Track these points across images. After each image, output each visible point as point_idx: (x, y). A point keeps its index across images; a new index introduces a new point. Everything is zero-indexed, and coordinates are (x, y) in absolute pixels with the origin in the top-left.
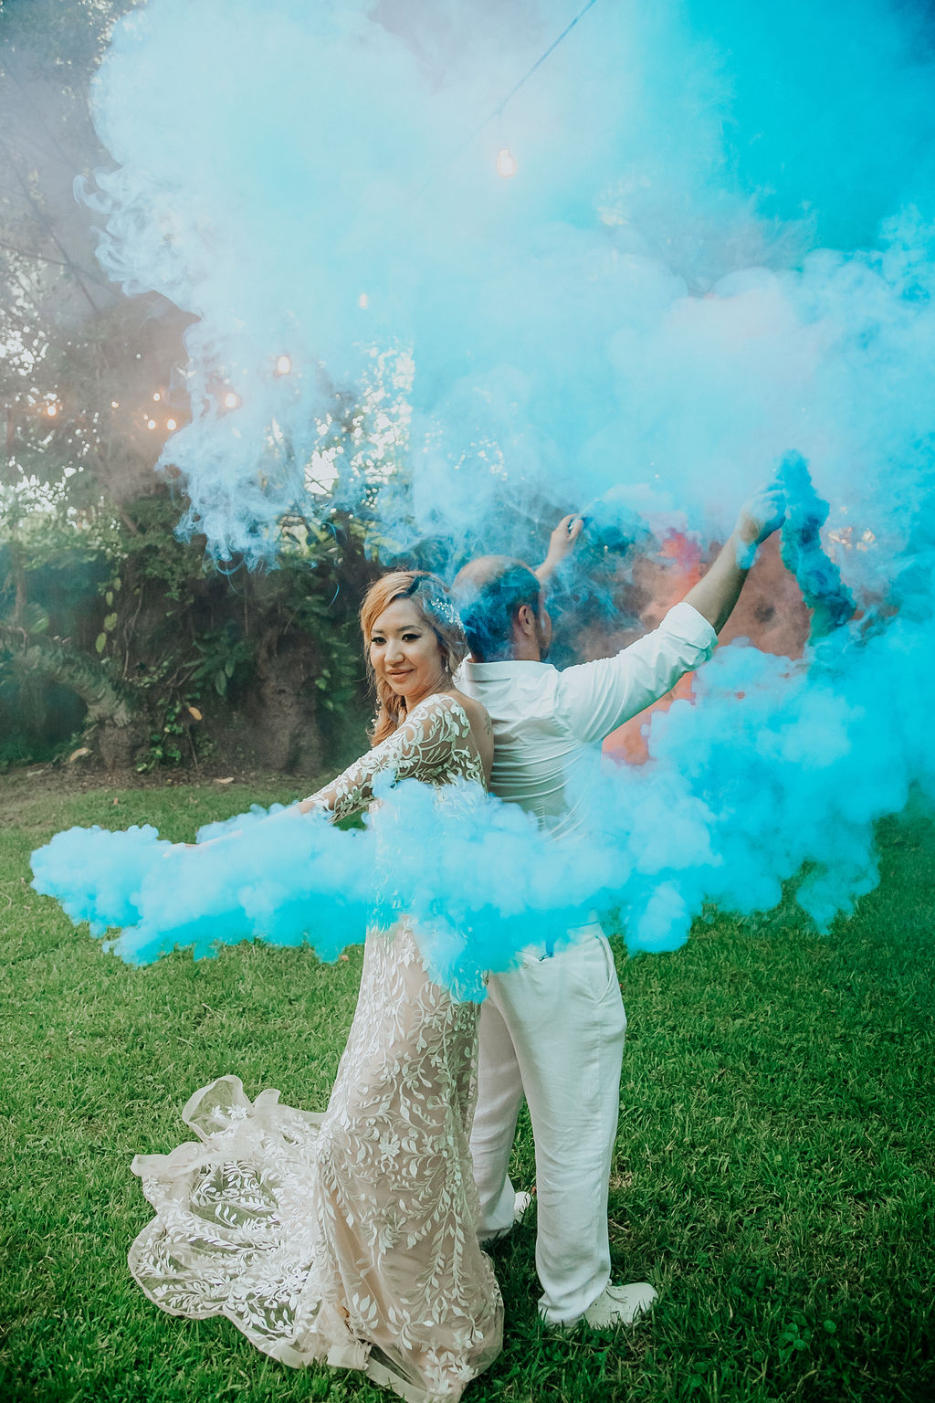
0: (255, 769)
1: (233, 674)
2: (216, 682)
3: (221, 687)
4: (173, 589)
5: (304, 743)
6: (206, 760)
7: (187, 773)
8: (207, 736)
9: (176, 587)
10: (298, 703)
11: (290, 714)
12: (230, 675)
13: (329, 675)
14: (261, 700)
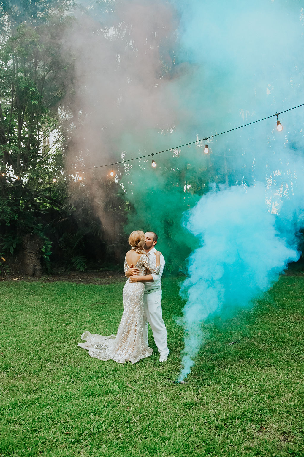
0: (23, 276)
1: (16, 247)
2: (10, 250)
3: (12, 251)
4: (8, 223)
5: (37, 268)
6: (8, 273)
7: (3, 277)
8: (7, 266)
9: (8, 222)
10: (36, 256)
11: (33, 259)
12: (15, 248)
13: (45, 248)
14: (24, 255)
